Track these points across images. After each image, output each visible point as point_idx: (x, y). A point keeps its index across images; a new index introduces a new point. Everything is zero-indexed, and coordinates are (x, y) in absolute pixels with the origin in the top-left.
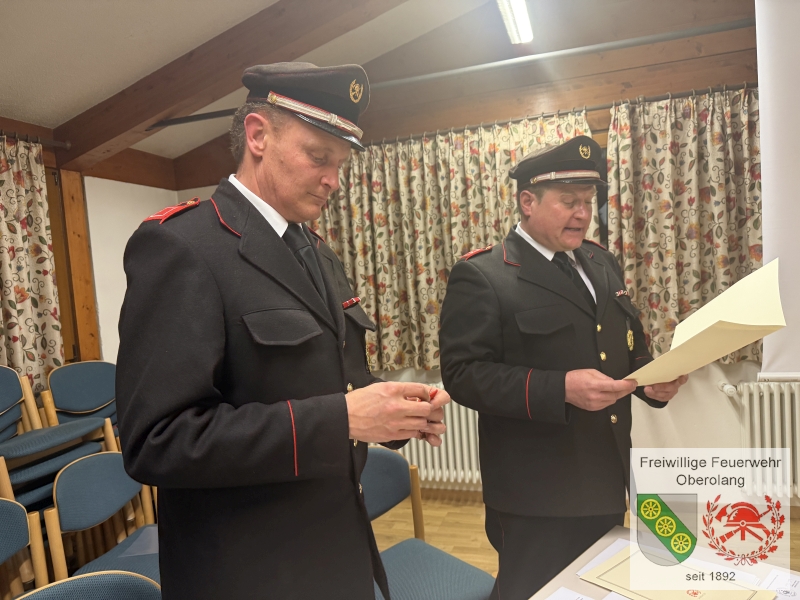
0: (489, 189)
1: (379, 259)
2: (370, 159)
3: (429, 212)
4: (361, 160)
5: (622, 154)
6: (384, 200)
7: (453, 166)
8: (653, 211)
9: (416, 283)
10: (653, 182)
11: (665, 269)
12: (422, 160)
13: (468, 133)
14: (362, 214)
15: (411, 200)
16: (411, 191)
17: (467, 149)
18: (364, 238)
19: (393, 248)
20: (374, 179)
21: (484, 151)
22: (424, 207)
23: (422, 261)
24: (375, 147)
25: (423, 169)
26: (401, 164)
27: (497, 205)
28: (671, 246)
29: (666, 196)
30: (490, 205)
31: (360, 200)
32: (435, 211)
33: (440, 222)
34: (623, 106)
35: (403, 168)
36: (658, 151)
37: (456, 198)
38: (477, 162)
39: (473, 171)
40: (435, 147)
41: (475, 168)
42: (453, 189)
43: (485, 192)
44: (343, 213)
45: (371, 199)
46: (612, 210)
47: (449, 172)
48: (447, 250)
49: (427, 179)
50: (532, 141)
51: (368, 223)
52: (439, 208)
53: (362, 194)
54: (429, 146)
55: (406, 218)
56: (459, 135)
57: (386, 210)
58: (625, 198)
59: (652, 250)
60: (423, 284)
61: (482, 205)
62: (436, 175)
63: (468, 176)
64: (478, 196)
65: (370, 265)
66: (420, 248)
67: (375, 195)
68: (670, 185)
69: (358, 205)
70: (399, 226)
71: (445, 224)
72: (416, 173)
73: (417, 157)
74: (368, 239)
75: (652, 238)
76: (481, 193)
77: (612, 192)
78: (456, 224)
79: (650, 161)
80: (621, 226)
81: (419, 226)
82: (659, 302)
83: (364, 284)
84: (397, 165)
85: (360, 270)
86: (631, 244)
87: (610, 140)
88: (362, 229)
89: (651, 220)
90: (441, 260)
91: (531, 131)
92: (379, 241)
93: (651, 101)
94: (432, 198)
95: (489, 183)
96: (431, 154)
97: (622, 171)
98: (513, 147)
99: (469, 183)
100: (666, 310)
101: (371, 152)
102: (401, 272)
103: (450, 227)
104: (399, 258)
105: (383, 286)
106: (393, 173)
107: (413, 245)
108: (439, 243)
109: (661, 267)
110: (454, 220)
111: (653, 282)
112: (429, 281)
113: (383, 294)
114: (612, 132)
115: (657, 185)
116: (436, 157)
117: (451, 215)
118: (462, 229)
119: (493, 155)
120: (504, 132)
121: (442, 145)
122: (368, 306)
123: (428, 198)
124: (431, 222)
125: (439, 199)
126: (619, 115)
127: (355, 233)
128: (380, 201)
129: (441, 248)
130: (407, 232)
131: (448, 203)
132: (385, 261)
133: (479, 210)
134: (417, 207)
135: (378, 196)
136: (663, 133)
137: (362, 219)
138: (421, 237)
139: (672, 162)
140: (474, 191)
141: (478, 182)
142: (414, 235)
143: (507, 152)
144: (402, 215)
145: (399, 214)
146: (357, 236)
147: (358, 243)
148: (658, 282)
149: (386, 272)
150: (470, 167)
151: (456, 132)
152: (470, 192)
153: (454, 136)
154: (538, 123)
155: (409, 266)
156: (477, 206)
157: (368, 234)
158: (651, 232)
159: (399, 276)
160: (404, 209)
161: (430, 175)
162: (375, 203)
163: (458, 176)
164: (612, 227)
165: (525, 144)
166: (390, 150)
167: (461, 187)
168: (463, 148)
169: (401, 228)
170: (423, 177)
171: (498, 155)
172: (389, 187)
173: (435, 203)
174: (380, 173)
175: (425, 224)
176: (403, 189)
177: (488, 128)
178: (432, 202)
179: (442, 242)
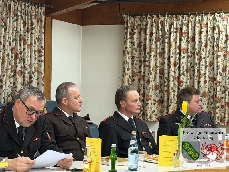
1: (182, 69)
2: (182, 21)
3: (208, 48)
4: (178, 21)
6: (187, 41)
7: (222, 29)
9: (199, 82)
12: (207, 24)
14: (176, 46)
15: (200, 42)
16: (200, 38)
18: (175, 58)
19: (189, 64)
20: (183, 31)
22: (206, 46)
23: (202, 72)
24: (185, 16)
25: (207, 28)
26: (197, 24)
31: (175, 40)
32: (212, 49)
33: (213, 54)
35: (198, 27)
40: (214, 19)
44: (166, 45)
45: (181, 40)
47: (219, 31)
49: (209, 33)
51: (178, 51)
52: (213, 47)
53: (176, 37)
54: (211, 18)
55: (197, 51)
56: (226, 15)
57: (188, 46)
60: (202, 83)
62: (213, 32)
65: (177, 72)
66: (202, 65)
67: (183, 38)
69: (174, 42)
70: (193, 54)
72: (204, 30)
73: (205, 23)
74: (177, 59)
81: (203, 54)
83: (173, 81)
84: (195, 25)
85: (172, 73)
88: (175, 53)
90: (212, 72)
92: (183, 60)
94: (211, 42)
96: (212, 22)
101: (183, 18)
102: (192, 76)
104: (192, 69)
105: (183, 82)
106: (193, 28)
107: (199, 64)
108: (212, 64)
112: (205, 82)
113: (182, 86)
116: (214, 23)
121: (217, 18)
122: (174, 91)
123: (209, 42)
124: (209, 53)
125: (214, 43)
127: (171, 55)
128: (185, 41)
129: (213, 66)
130: (196, 57)
131: (217, 46)
132: (185, 70)
134: (203, 46)
135: (184, 39)
137: (175, 49)
138: (203, 60)
142: (200, 59)
144: (195, 49)
145: (194, 48)
146: (172, 57)
147: (172, 60)
149: (185, 76)
151: (225, 13)
153: (224, 15)
155: (196, 74)
157: (178, 56)
159: (191, 78)
160: (197, 46)
161: (211, 31)
162: (182, 42)
163: (224, 34)
166: (192, 18)
167: (224, 39)
169: (194, 55)
170: (207, 32)
172: (190, 35)
174: (186, 28)
175: (206, 54)
176: (197, 37)
178: (210, 44)
179: (213, 64)
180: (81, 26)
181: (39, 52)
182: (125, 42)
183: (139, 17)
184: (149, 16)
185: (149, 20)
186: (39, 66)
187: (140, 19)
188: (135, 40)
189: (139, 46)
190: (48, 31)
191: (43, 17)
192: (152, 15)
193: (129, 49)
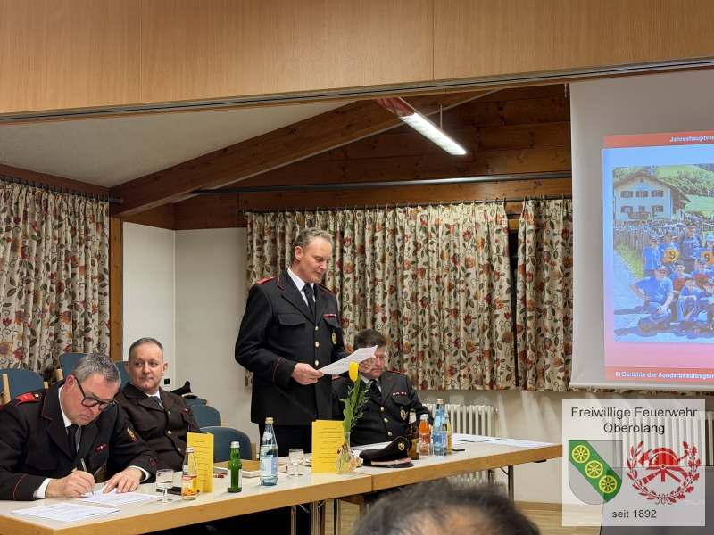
0: (433, 252)
1: (345, 299)
2: (343, 220)
3: (387, 265)
4: (336, 220)
5: (527, 235)
6: (352, 252)
7: (408, 232)
8: (548, 278)
9: (374, 320)
10: (549, 257)
11: (556, 321)
12: (384, 224)
13: (420, 208)
15: (374, 254)
16: (374, 248)
17: (419, 221)
19: (357, 291)
20: (346, 236)
21: (430, 224)
22: (383, 261)
23: (379, 303)
24: (348, 212)
25: (385, 232)
26: (368, 226)
27: (438, 264)
28: (560, 304)
29: (558, 268)
30: (434, 264)
32: (392, 264)
33: (395, 273)
34: (530, 201)
35: (369, 230)
36: (555, 235)
37: (408, 256)
38: (425, 231)
39: (422, 237)
40: (395, 216)
41: (424, 235)
42: (406, 249)
43: (430, 253)
45: (342, 251)
46: (520, 276)
47: (404, 236)
48: (400, 295)
49: (387, 239)
50: (466, 220)
51: (338, 269)
52: (395, 262)
54: (390, 214)
55: (369, 268)
56: (413, 209)
57: (353, 260)
58: (529, 267)
59: (547, 306)
60: (379, 321)
61: (427, 263)
62: (394, 237)
63: (418, 241)
64: (425, 256)
66: (379, 292)
67: (345, 248)
68: (561, 260)
70: (363, 274)
71: (399, 275)
72: (379, 234)
73: (381, 222)
74: (338, 282)
75: (547, 298)
76: (428, 254)
77: (520, 262)
78: (407, 276)
79: (548, 242)
80: (525, 287)
81: (379, 274)
82: (550, 345)
84: (364, 227)
86: (531, 301)
87: (520, 225)
89: (547, 284)
90: (394, 303)
91: (466, 213)
92: (346, 285)
93: (550, 199)
94: (390, 254)
95: (434, 247)
96: (391, 221)
97: (527, 248)
98: (451, 223)
99: (419, 246)
100: (555, 351)
101: (344, 215)
102: (362, 311)
103: (403, 278)
104: (362, 299)
105: (347, 321)
106: (361, 232)
107: (373, 290)
108: (393, 289)
109: (553, 319)
110: (405, 273)
111: (547, 330)
112: (384, 319)
113: (347, 327)
114: (521, 219)
115: (553, 259)
116: (395, 224)
117: (404, 269)
118: (412, 280)
119: (437, 226)
120: (447, 210)
121: (400, 215)
123: (387, 254)
124: (389, 272)
125: (396, 256)
126: (528, 207)
128: (349, 253)
129: (395, 293)
130: (368, 279)
131: (402, 259)
132: (350, 301)
133: (425, 267)
134: (378, 260)
135: (348, 250)
136: (558, 222)
137: (334, 266)
138: (380, 283)
139: (563, 244)
140: (422, 252)
141: (425, 246)
142: (374, 282)
143: (448, 226)
144: (366, 266)
145: (363, 264)
146: (329, 279)
148: (550, 330)
149: (350, 310)
150: (420, 234)
151: (411, 207)
152: (419, 253)
153: (409, 209)
154: (471, 206)
155: (369, 306)
156: (424, 264)
157: (338, 278)
158: (547, 294)
159: (360, 314)
160: (368, 261)
161: (390, 236)
162: (345, 255)
163: (411, 240)
164: (519, 287)
165: (461, 221)
166: (360, 215)
167: (412, 248)
168: (415, 219)
169: (364, 276)
170: (384, 237)
171: (440, 227)
172: (357, 243)
173: (392, 258)
174: (350, 231)
175: (384, 274)
176: (368, 245)
177: (435, 206)
178: (390, 257)
179: (396, 289)
180: (174, 231)
181: (101, 278)
182: (250, 257)
183: (272, 214)
184: (288, 213)
185: (289, 220)
186: (101, 303)
187: (274, 219)
188: (266, 253)
189: (274, 262)
190: (115, 244)
191: (106, 219)
192: (293, 212)
193: (257, 269)
